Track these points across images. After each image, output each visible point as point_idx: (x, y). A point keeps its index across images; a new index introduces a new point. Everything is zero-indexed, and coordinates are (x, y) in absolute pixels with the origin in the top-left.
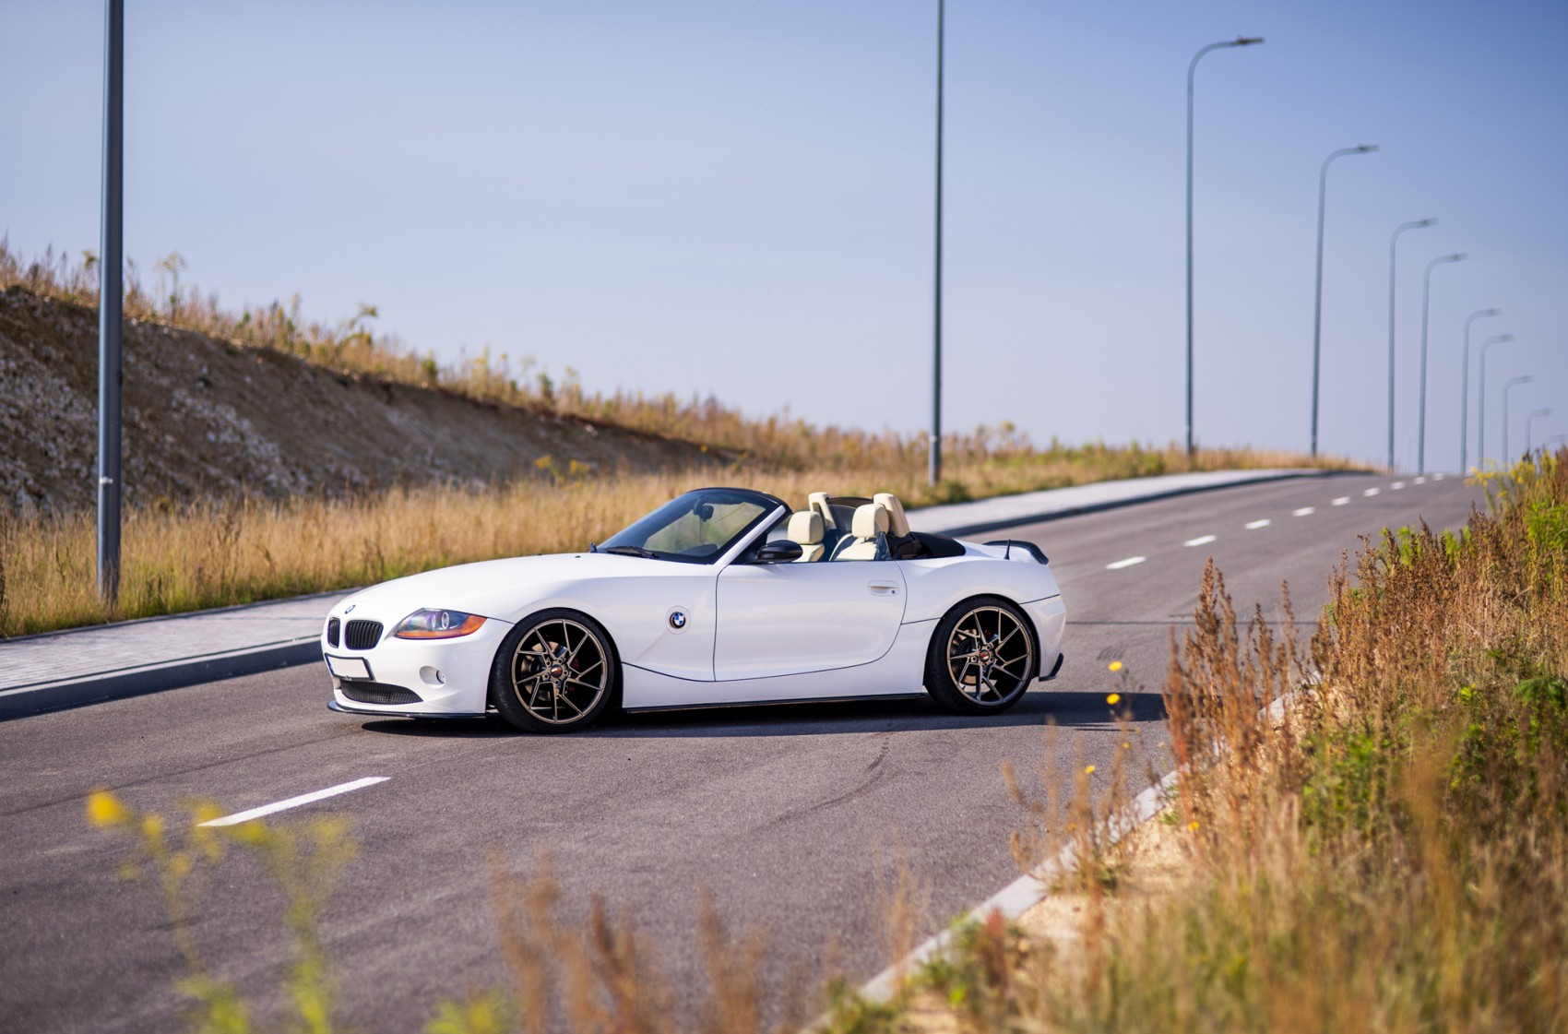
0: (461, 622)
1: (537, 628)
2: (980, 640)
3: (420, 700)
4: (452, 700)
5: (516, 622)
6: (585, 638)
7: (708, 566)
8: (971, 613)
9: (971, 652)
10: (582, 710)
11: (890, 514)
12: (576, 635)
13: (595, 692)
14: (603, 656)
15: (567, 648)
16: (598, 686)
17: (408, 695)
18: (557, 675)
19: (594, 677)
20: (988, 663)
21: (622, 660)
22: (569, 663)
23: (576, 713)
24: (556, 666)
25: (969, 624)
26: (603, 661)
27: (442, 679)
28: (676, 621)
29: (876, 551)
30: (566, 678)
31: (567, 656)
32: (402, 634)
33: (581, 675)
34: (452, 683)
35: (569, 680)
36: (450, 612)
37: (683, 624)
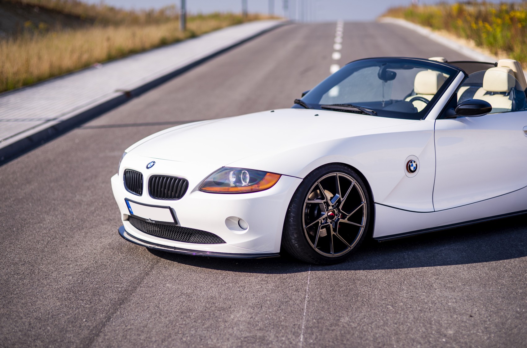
0: (260, 180)
1: (319, 181)
3: (225, 242)
4: (254, 243)
5: (303, 176)
6: (351, 187)
10: (351, 244)
12: (345, 183)
13: (359, 229)
14: (364, 200)
15: (338, 196)
16: (360, 223)
17: (214, 239)
18: (331, 217)
19: (357, 217)
21: (375, 201)
22: (340, 207)
23: (347, 247)
24: (331, 212)
26: (364, 204)
27: (243, 227)
28: (411, 168)
29: (511, 102)
30: (339, 219)
31: (339, 202)
32: (208, 189)
33: (349, 216)
34: (253, 230)
35: (341, 220)
36: (249, 170)
37: (416, 169)
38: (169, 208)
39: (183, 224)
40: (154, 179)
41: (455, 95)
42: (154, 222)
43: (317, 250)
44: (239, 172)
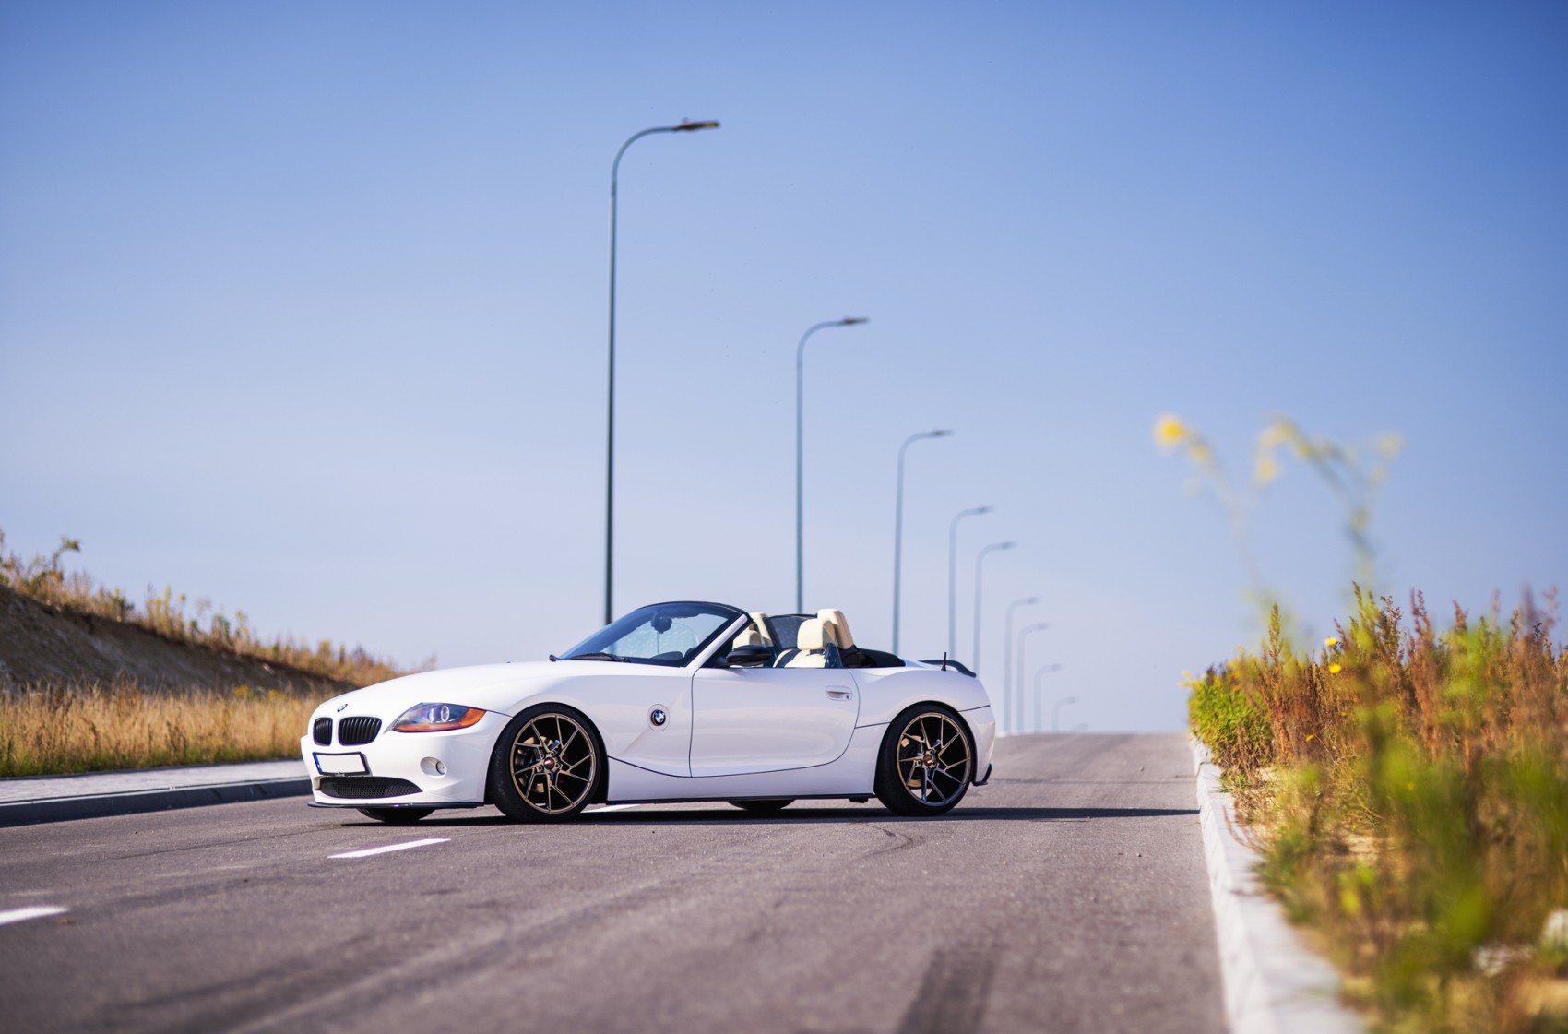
0: (461, 715)
1: (533, 721)
2: (924, 744)
3: (421, 791)
4: (453, 790)
5: (514, 715)
6: (576, 732)
7: (681, 668)
8: (917, 719)
9: (916, 755)
10: (574, 801)
11: (835, 627)
12: (568, 729)
13: (585, 784)
14: (592, 750)
15: (559, 742)
16: (587, 778)
17: (408, 787)
18: (550, 767)
19: (583, 770)
20: (932, 766)
21: (608, 754)
22: (561, 756)
23: (568, 804)
24: (549, 760)
25: (915, 730)
26: (592, 755)
27: (442, 770)
28: (657, 719)
29: (824, 661)
30: (558, 770)
31: (559, 749)
32: (402, 728)
33: (572, 767)
34: (452, 773)
35: (561, 772)
36: (449, 705)
37: (663, 721)
38: (359, 753)
39: (375, 773)
40: (344, 722)
41: (729, 642)
42: (343, 775)
43: (528, 801)
44: (439, 708)
